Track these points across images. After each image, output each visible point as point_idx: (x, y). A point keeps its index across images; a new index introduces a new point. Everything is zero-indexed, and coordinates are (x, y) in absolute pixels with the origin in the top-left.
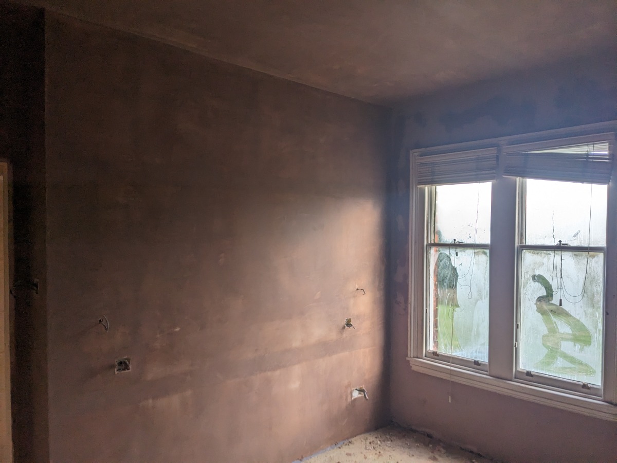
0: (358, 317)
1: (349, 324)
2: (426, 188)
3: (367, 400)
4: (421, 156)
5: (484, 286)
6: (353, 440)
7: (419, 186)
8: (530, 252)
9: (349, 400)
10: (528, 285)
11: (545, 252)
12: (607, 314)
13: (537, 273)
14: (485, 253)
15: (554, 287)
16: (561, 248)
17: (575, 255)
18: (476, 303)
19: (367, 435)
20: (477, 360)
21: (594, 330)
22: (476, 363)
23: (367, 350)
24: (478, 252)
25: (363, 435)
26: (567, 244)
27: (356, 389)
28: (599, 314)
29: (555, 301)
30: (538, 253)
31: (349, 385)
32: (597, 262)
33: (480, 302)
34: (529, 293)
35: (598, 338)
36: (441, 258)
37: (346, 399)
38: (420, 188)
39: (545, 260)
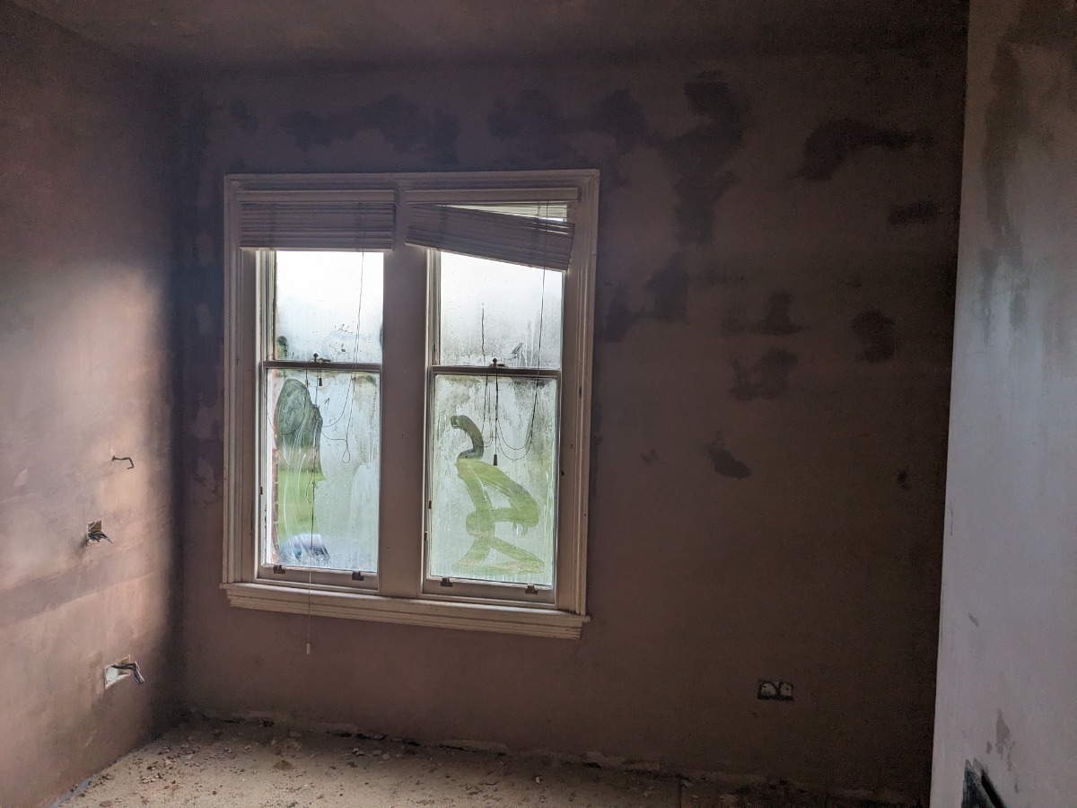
0: (116, 516)
1: (96, 533)
2: (258, 253)
3: (140, 683)
4: (246, 189)
5: (371, 438)
6: (109, 771)
7: (243, 249)
8: (447, 379)
9: (99, 690)
10: (445, 435)
11: (471, 377)
12: (562, 473)
13: (459, 412)
14: (371, 380)
15: (485, 436)
16: (496, 371)
17: (516, 382)
18: (356, 470)
19: (139, 754)
20: (357, 570)
21: (543, 500)
22: (357, 576)
23: (136, 582)
24: (360, 378)
25: (131, 755)
26: (503, 365)
27: (114, 667)
28: (550, 475)
29: (487, 458)
30: (460, 380)
31: (98, 662)
32: (547, 394)
33: (363, 467)
34: (446, 447)
35: (548, 511)
36: (289, 390)
37: (93, 690)
38: (245, 252)
39: (472, 392)
